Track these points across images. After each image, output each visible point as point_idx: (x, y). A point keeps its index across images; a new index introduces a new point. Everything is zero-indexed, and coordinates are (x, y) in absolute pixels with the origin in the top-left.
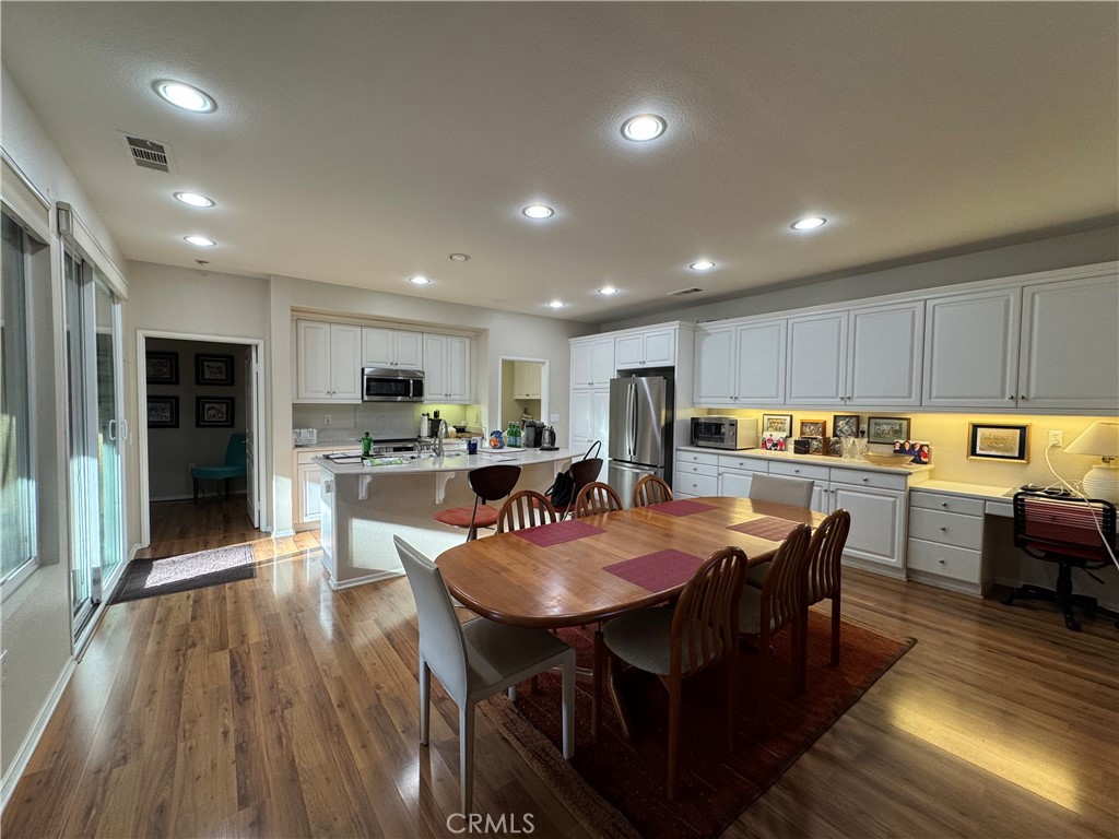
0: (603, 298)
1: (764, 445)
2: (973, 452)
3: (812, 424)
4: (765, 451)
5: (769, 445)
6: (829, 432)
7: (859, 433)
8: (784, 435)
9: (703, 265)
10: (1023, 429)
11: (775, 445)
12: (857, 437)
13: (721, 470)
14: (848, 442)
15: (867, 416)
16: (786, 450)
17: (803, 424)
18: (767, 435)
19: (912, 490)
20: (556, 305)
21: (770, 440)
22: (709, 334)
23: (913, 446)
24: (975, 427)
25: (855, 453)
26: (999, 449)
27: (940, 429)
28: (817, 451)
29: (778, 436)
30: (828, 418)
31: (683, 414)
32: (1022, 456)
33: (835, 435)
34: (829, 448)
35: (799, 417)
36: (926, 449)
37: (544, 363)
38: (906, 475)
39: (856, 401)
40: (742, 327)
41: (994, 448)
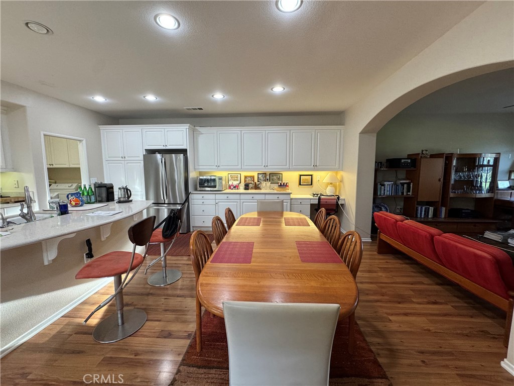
0: (147, 103)
1: (230, 188)
2: (300, 184)
3: (249, 177)
4: (230, 190)
5: (232, 187)
6: (256, 180)
7: (266, 180)
8: (238, 182)
9: (218, 96)
10: (312, 175)
11: (235, 187)
12: (266, 181)
13: (217, 201)
14: (264, 184)
15: (268, 174)
16: (239, 189)
17: (246, 177)
18: (230, 183)
19: (291, 199)
20: (99, 99)
21: (232, 185)
22: (202, 134)
23: (284, 184)
24: (301, 176)
25: (266, 187)
26: (306, 183)
27: (291, 177)
28: (252, 188)
29: (235, 183)
30: (255, 174)
31: (192, 175)
32: (311, 185)
33: (258, 181)
34: (257, 187)
35: (244, 174)
36: (288, 184)
37: (80, 141)
38: (290, 194)
39: (269, 167)
40: (220, 132)
41: (305, 182)
